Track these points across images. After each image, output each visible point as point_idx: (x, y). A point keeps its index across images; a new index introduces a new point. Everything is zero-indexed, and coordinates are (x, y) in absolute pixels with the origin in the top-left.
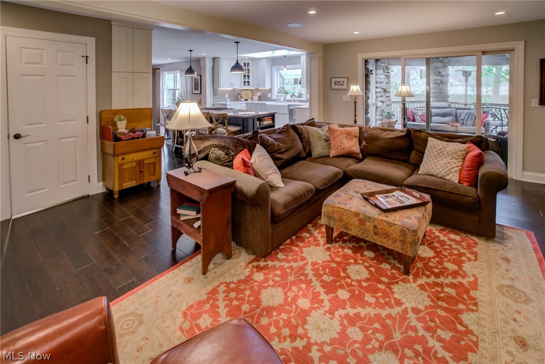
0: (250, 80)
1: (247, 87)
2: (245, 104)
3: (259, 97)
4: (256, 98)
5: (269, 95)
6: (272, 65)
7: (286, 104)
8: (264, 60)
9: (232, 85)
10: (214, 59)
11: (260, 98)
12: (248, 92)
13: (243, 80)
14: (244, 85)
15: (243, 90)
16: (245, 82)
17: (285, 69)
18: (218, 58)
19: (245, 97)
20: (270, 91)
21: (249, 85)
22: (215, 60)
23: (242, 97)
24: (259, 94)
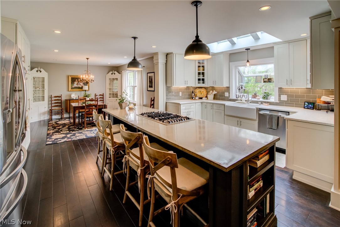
0: (205, 78)
1: (201, 85)
2: (200, 104)
3: (215, 95)
4: (211, 96)
5: (226, 94)
6: (230, 61)
7: (254, 106)
8: (222, 56)
9: (186, 82)
10: (167, 55)
11: (215, 97)
12: (202, 90)
13: (197, 78)
14: (199, 83)
15: (197, 88)
16: (199, 80)
17: (248, 64)
18: (171, 53)
19: (199, 95)
20: (228, 89)
21: (204, 83)
22: (169, 56)
23: (196, 96)
24: (215, 92)
